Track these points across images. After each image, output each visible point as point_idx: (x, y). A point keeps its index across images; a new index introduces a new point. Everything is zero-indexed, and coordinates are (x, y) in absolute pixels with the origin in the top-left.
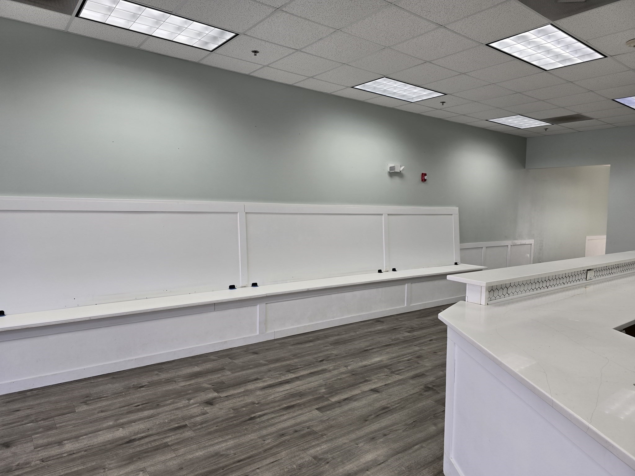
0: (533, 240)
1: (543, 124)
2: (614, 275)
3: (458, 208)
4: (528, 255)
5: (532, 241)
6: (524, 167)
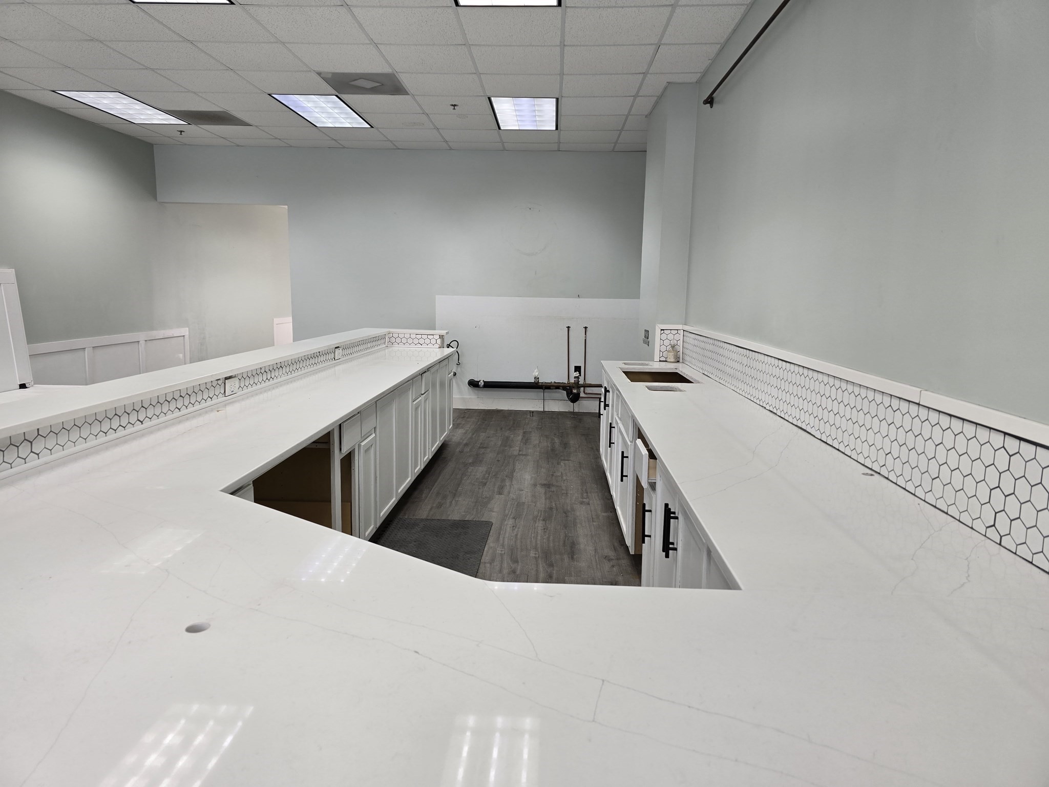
0: (187, 329)
1: (173, 120)
2: (275, 381)
3: (14, 270)
4: (181, 356)
5: (185, 331)
6: (155, 197)
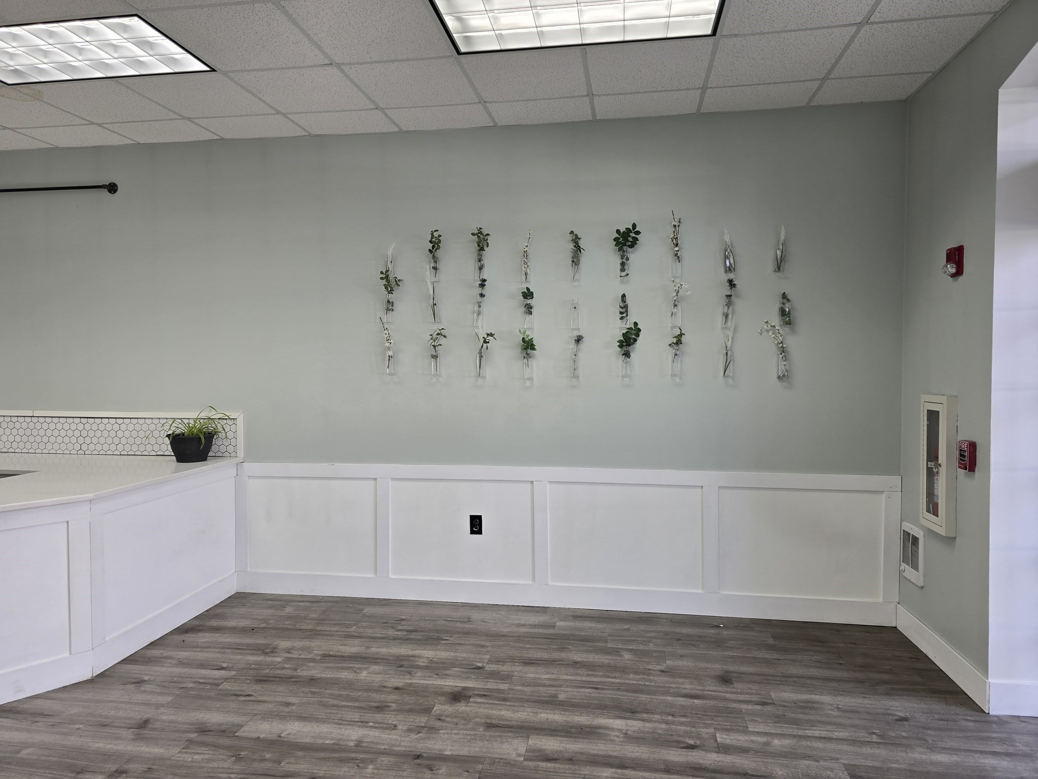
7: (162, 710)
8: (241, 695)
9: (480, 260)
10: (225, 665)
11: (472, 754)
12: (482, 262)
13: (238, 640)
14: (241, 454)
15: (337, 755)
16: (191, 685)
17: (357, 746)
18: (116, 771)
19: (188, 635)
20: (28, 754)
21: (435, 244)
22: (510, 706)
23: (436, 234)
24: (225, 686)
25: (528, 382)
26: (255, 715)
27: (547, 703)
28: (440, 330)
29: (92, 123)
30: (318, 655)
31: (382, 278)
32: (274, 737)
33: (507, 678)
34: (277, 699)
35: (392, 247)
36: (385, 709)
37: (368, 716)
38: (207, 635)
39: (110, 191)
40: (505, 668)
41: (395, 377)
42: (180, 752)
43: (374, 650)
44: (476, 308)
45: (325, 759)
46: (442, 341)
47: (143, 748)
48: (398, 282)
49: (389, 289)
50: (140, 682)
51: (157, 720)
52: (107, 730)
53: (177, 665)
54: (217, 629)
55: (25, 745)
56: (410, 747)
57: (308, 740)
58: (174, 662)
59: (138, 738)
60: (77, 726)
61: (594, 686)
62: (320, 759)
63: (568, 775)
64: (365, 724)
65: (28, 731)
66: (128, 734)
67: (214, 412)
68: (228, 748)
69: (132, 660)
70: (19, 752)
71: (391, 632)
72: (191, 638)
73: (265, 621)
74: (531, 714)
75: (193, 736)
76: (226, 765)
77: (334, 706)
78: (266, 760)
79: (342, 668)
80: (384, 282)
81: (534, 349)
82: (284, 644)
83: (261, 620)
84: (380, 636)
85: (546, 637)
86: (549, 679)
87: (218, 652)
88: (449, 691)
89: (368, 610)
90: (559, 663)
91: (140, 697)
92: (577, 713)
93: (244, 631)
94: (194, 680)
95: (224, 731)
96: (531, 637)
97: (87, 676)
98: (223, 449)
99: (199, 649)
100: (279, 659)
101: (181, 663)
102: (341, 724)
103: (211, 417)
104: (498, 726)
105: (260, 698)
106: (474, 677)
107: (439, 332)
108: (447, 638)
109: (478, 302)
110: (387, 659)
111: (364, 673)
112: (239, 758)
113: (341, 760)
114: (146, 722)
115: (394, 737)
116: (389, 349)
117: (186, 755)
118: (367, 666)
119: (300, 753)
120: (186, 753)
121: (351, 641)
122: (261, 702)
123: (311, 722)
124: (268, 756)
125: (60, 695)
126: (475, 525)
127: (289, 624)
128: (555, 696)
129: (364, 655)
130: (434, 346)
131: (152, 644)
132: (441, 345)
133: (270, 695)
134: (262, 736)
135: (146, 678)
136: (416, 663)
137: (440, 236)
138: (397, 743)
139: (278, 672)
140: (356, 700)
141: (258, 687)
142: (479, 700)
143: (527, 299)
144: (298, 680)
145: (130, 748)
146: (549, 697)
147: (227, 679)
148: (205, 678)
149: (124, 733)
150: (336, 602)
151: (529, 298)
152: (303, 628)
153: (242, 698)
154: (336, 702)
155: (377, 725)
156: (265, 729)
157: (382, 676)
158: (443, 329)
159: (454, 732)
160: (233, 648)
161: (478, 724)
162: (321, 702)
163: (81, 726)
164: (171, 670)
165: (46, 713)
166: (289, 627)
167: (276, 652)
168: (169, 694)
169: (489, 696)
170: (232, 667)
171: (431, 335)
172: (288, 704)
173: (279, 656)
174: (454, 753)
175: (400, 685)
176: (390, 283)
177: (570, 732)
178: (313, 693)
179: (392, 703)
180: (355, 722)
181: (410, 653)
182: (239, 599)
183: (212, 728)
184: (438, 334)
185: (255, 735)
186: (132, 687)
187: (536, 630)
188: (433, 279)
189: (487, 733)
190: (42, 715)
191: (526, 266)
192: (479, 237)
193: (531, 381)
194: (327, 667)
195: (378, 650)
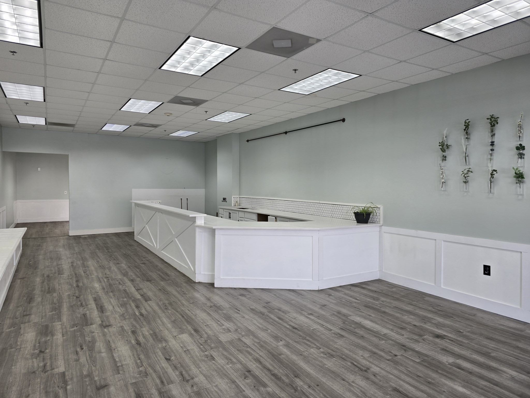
7: (331, 304)
8: (357, 308)
9: (492, 131)
10: (358, 299)
11: (427, 354)
12: (494, 133)
13: (368, 293)
14: (382, 222)
15: (375, 334)
16: (344, 301)
17: (384, 335)
18: (310, 314)
19: (353, 287)
20: (293, 302)
21: (467, 126)
22: (461, 348)
23: (467, 121)
24: (354, 304)
25: (520, 196)
26: (357, 315)
27: (482, 354)
28: (469, 169)
29: (334, 99)
30: (393, 306)
31: (440, 146)
32: (359, 322)
33: (472, 339)
34: (368, 313)
35: (446, 130)
36: (404, 329)
37: (395, 329)
38: (359, 289)
39: (343, 122)
40: (473, 336)
41: (446, 192)
42: (329, 315)
43: (417, 311)
44: (489, 157)
45: (370, 333)
46: (470, 174)
47: (320, 311)
48: (448, 147)
49: (443, 151)
50: (330, 295)
51: (328, 306)
52: (314, 304)
53: (344, 294)
54: (364, 288)
55: (293, 300)
56: (404, 342)
57: (369, 327)
58: (343, 293)
59: (321, 308)
60: (308, 300)
61: (517, 357)
62: (369, 333)
63: (463, 376)
64: (392, 330)
65: (296, 297)
66: (319, 306)
67: (372, 205)
68: (343, 320)
69: (332, 289)
70: (292, 301)
71: (430, 308)
72: (353, 288)
73: (382, 290)
74: (468, 354)
75: (335, 313)
76: (339, 323)
77: (386, 322)
78: (352, 327)
79: (399, 313)
80: (441, 147)
81: (523, 178)
82: (383, 299)
83: (381, 290)
84: (424, 308)
85: (512, 333)
86: (493, 347)
87: (359, 295)
88: (437, 334)
89: (427, 298)
90: (507, 344)
91: (328, 299)
92: (494, 362)
93: (372, 291)
94: (345, 299)
95: (345, 315)
96: (503, 331)
97: (317, 289)
98: (375, 219)
99: (353, 292)
100: (377, 303)
101: (345, 294)
102: (384, 327)
103: (371, 207)
104: (448, 351)
105: (362, 311)
106: (454, 334)
107: (468, 170)
108: (455, 318)
109: (490, 154)
110: (420, 316)
111: (406, 317)
112: (344, 323)
113: (375, 336)
114: (325, 305)
115: (400, 338)
116: (442, 178)
117: (330, 317)
118: (409, 315)
119: (363, 329)
120: (330, 316)
121: (409, 306)
122: (362, 312)
123: (374, 323)
124: (353, 326)
125: (308, 291)
126: (486, 270)
127: (390, 294)
128: (490, 353)
129: (411, 312)
130: (465, 177)
131: (340, 286)
132: (469, 176)
133: (366, 311)
134: (355, 320)
135: (333, 295)
136: (431, 321)
137: (469, 122)
138: (400, 339)
139: (374, 306)
140: (396, 323)
141: (364, 308)
142: (448, 341)
143: (520, 150)
144: (379, 310)
145: (317, 310)
146: (486, 352)
147: (356, 302)
148: (349, 300)
149: (318, 306)
150: (416, 292)
151: (521, 149)
152: (394, 296)
153: (357, 309)
154: (387, 321)
155: (397, 332)
156: (358, 319)
157: (412, 320)
158: (470, 168)
159: (426, 345)
160: (364, 295)
161: (439, 347)
162: (382, 319)
163: (309, 300)
164: (341, 295)
165: (302, 295)
166: (389, 295)
167: (378, 300)
168: (336, 301)
169: (454, 341)
170: (360, 300)
171: (463, 171)
172: (370, 316)
173: (378, 302)
174: (419, 351)
175: (417, 325)
176: (444, 147)
177: (482, 366)
178: (381, 316)
179: (409, 329)
180: (389, 328)
181: (432, 317)
182: (379, 281)
183: (342, 313)
184: (468, 171)
185: (353, 320)
186: (327, 296)
187: (509, 329)
188: (467, 143)
189: (440, 351)
190: (301, 295)
191: (520, 132)
192: (491, 120)
193: (522, 196)
194: (393, 310)
195: (419, 312)
